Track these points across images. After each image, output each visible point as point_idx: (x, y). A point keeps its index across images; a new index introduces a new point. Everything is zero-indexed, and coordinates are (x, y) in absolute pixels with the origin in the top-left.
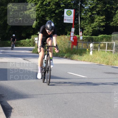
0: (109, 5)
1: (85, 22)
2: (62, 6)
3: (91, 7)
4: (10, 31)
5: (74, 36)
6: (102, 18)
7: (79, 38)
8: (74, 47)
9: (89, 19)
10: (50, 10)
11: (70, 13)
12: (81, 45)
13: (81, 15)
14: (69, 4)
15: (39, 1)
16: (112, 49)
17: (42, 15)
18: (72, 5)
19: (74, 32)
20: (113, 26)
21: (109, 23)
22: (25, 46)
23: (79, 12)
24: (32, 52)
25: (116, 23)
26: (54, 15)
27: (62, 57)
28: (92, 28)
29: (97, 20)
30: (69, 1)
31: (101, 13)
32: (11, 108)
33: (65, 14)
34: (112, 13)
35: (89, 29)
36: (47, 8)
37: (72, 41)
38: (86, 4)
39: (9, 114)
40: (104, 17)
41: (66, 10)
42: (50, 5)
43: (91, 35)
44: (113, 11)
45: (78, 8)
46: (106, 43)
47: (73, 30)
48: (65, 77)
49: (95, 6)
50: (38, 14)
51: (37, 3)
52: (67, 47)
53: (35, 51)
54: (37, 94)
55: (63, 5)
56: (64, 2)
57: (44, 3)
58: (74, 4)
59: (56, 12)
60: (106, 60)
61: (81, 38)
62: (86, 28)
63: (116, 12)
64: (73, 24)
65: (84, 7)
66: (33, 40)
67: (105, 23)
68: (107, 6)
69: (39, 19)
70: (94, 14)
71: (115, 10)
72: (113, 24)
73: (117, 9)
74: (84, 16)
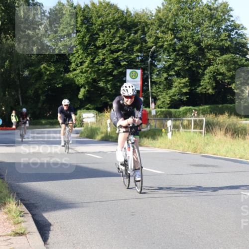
0: (194, 62)
1: (159, 88)
2: (123, 64)
3: (167, 65)
6: (184, 80)
7: (150, 112)
9: (165, 83)
10: (105, 71)
11: (135, 75)
12: (153, 124)
13: (153, 77)
14: (133, 61)
15: (88, 58)
16: (201, 128)
17: (92, 79)
18: (138, 62)
20: (201, 93)
21: (196, 89)
23: (149, 73)
25: (205, 88)
26: (111, 78)
28: (170, 97)
29: (176, 84)
30: (133, 57)
31: (182, 74)
32: (50, 225)
33: (128, 77)
34: (199, 73)
35: (165, 98)
36: (100, 68)
38: (160, 60)
39: (46, 233)
40: (187, 79)
41: (129, 71)
42: (104, 63)
43: (169, 108)
44: (200, 70)
45: (148, 66)
46: (191, 120)
49: (172, 64)
50: (87, 78)
51: (85, 61)
53: (83, 135)
54: (89, 201)
55: (125, 63)
56: (126, 58)
57: (96, 61)
58: (142, 61)
59: (114, 74)
60: (193, 146)
61: (154, 112)
62: (160, 97)
63: (205, 72)
65: (156, 66)
66: (80, 117)
67: (189, 88)
68: (191, 63)
69: (89, 85)
70: (171, 76)
71: (203, 68)
72: (200, 90)
73: (206, 67)
74: (156, 78)
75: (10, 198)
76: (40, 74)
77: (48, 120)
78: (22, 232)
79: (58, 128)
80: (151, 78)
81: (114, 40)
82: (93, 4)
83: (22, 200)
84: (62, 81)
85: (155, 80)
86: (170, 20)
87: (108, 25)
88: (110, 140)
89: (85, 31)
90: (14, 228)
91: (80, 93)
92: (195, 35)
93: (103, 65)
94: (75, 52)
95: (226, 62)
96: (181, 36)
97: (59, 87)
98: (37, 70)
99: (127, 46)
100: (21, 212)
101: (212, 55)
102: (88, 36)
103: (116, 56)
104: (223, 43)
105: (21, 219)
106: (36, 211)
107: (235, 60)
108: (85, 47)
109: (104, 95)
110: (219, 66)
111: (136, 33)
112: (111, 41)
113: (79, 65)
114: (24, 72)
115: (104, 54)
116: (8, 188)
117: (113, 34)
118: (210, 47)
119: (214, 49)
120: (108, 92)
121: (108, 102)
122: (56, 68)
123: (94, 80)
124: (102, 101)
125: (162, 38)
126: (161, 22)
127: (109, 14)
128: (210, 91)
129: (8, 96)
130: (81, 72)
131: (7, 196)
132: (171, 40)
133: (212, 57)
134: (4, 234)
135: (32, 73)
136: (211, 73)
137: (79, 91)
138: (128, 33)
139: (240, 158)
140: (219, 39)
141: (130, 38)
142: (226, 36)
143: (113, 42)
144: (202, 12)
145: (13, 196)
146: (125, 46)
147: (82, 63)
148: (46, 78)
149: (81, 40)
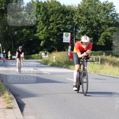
0: (96, 30)
3: (83, 31)
4: (24, 49)
5: (70, 52)
8: (70, 60)
10: (53, 33)
11: (67, 36)
13: (76, 37)
14: (67, 29)
15: (45, 27)
16: (98, 61)
18: (69, 29)
19: (70, 49)
20: (99, 45)
21: (96, 43)
22: (35, 59)
23: (74, 35)
24: (40, 63)
25: (101, 43)
26: (56, 36)
27: (62, 67)
30: (67, 27)
31: (90, 36)
32: (25, 104)
33: (64, 36)
34: (98, 36)
36: (51, 32)
37: (69, 56)
38: (79, 29)
39: (22, 108)
40: (92, 38)
41: (64, 33)
42: (53, 29)
44: (98, 34)
45: (74, 32)
46: (94, 58)
47: (70, 47)
48: (64, 82)
49: (85, 31)
50: (45, 36)
51: (44, 28)
52: (65, 60)
53: (42, 63)
54: (43, 94)
55: (63, 30)
56: (64, 27)
57: (49, 28)
58: (71, 29)
59: (57, 34)
60: (94, 70)
63: (101, 35)
64: (70, 44)
65: (77, 32)
66: (41, 55)
67: (93, 43)
68: (94, 30)
69: (45, 40)
71: (100, 33)
72: (98, 44)
73: (101, 33)
74: (77, 37)
75: (5, 91)
76: (23, 34)
77: (26, 56)
78: (11, 107)
79: (30, 59)
80: (75, 37)
81: (58, 19)
82: (48, 1)
83: (11, 92)
84: (33, 37)
85: (77, 38)
86: (85, 10)
87: (55, 11)
88: (55, 66)
89: (44, 14)
90: (7, 105)
91: (41, 43)
92: (96, 17)
93: (52, 30)
94: (39, 24)
95: (111, 31)
96: (90, 18)
97: (31, 40)
98: (21, 32)
99: (64, 22)
100: (11, 98)
101: (104, 27)
102: (45, 17)
103: (58, 26)
104: (110, 22)
105: (11, 101)
106: (18, 98)
107: (115, 30)
108: (44, 22)
109: (52, 45)
110: (107, 33)
111: (68, 16)
112: (57, 19)
113: (41, 30)
114: (15, 32)
115: (53, 25)
116: (5, 86)
117: (58, 16)
118: (103, 23)
119: (106, 24)
120: (55, 43)
121: (54, 48)
122: (30, 31)
123: (48, 38)
124: (51, 47)
125: (81, 18)
126: (80, 11)
127: (56, 6)
128: (103, 44)
129: (7, 44)
130: (42, 33)
131: (4, 90)
132: (85, 20)
133: (104, 28)
134: (2, 108)
135: (18, 33)
136: (104, 35)
137: (41, 42)
138: (65, 16)
139: (117, 76)
140: (108, 20)
141: (66, 18)
142: (111, 19)
143: (57, 20)
144: (100, 6)
145: (7, 90)
146: (63, 22)
147: (42, 29)
148: (25, 36)
149: (42, 18)
